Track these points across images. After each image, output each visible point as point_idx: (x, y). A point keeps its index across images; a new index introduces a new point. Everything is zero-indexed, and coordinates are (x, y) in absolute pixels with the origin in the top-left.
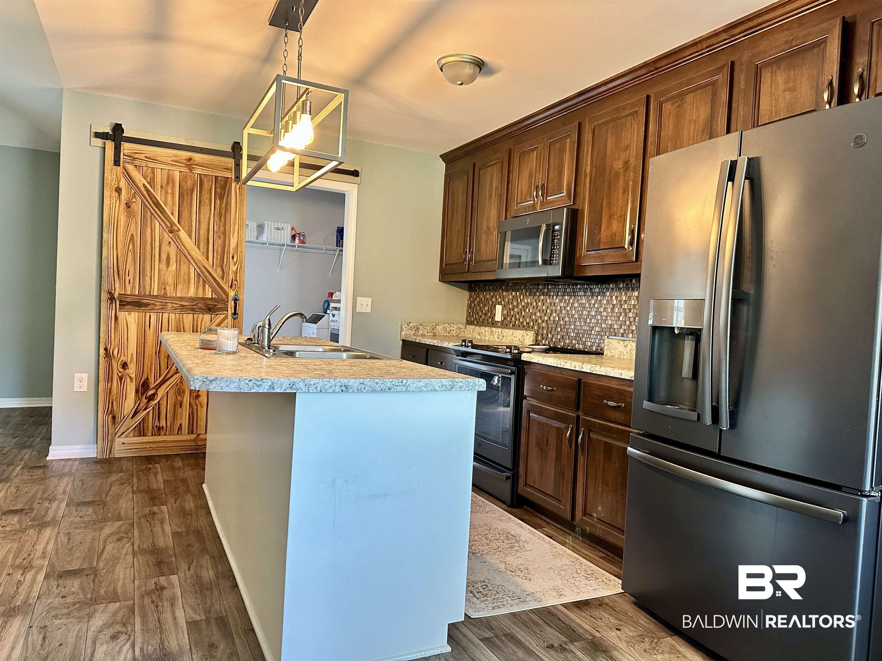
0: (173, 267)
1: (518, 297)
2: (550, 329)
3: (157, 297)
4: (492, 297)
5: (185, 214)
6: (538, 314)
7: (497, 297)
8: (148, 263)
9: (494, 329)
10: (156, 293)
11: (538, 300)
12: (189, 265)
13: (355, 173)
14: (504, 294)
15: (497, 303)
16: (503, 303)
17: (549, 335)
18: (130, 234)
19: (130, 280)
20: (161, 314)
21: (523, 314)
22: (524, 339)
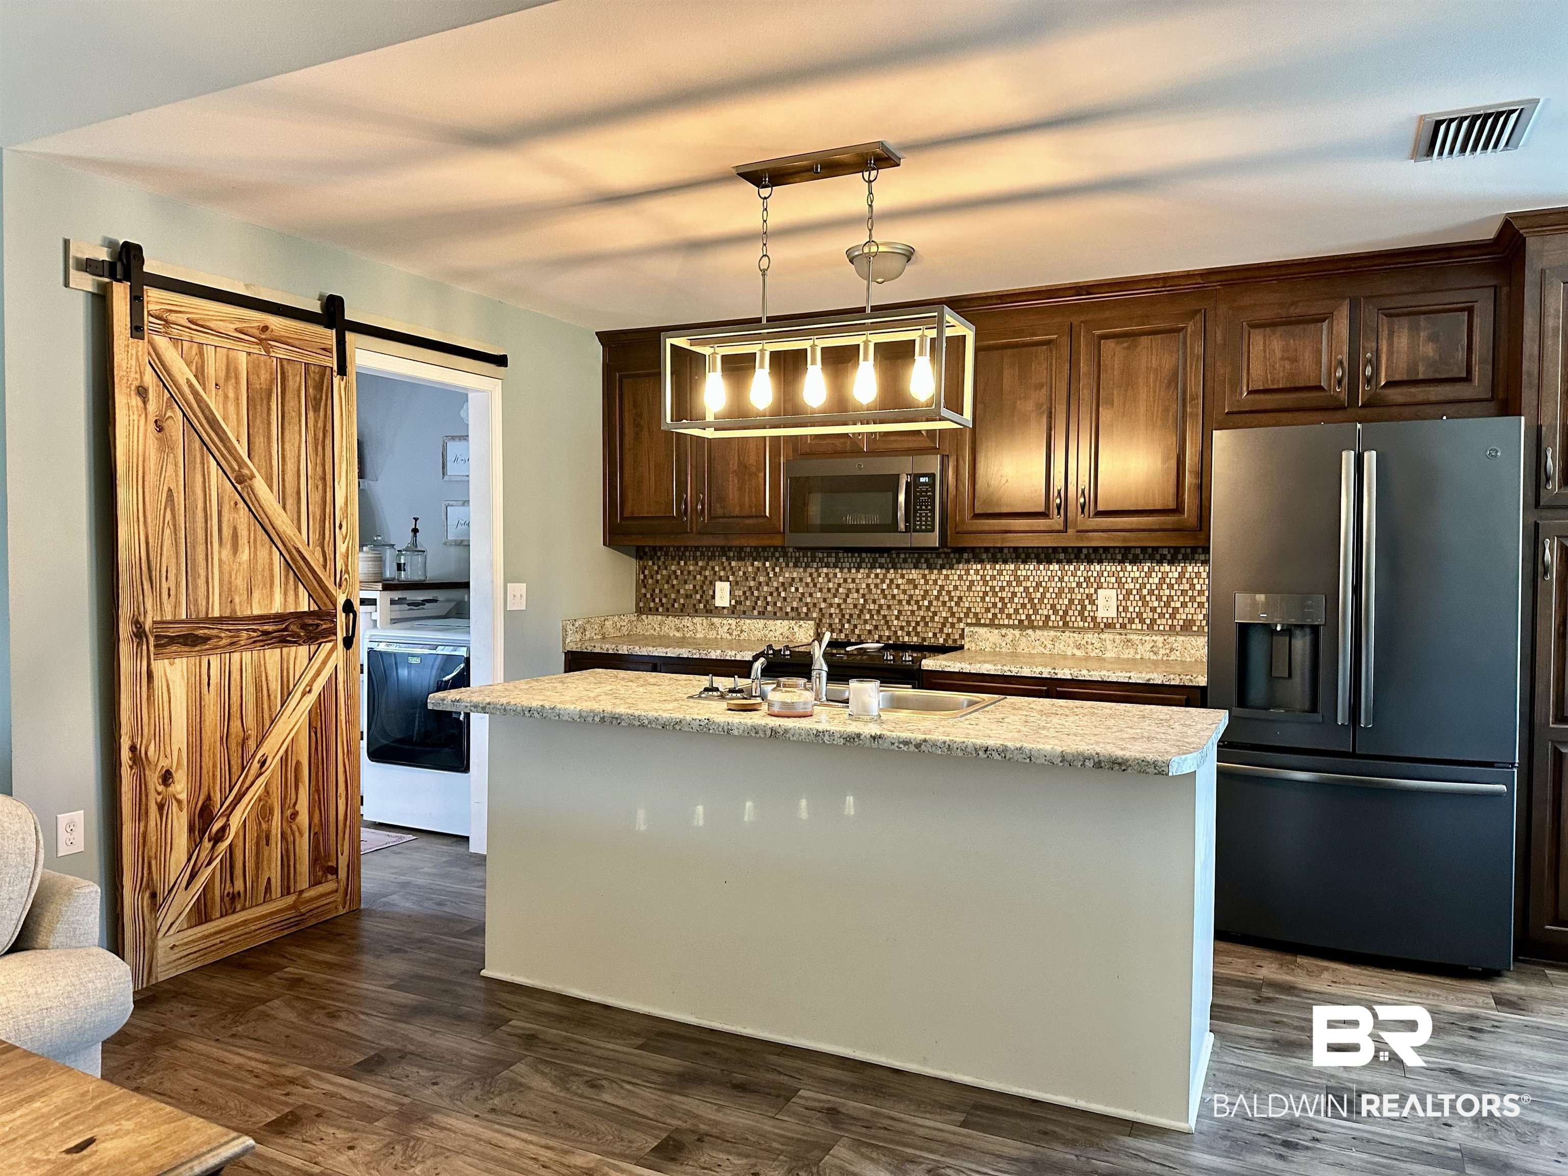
0: (244, 555)
1: (769, 570)
2: (847, 617)
3: (220, 620)
4: (704, 568)
5: (259, 442)
6: (819, 595)
7: (717, 569)
8: (201, 549)
9: (715, 620)
10: (217, 614)
11: (815, 575)
12: (271, 547)
13: (501, 361)
14: (733, 564)
15: (717, 578)
16: (731, 578)
17: (847, 626)
18: (166, 489)
19: (169, 589)
20: (228, 655)
21: (783, 594)
22: (794, 634)
